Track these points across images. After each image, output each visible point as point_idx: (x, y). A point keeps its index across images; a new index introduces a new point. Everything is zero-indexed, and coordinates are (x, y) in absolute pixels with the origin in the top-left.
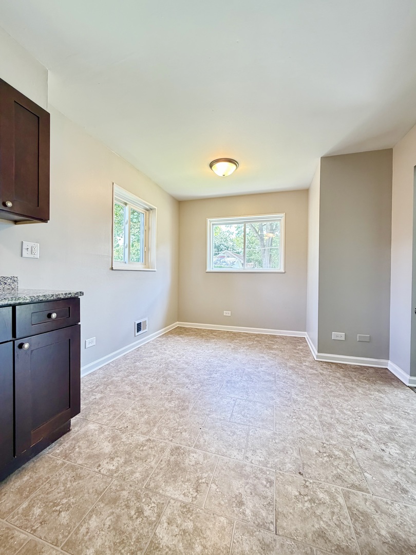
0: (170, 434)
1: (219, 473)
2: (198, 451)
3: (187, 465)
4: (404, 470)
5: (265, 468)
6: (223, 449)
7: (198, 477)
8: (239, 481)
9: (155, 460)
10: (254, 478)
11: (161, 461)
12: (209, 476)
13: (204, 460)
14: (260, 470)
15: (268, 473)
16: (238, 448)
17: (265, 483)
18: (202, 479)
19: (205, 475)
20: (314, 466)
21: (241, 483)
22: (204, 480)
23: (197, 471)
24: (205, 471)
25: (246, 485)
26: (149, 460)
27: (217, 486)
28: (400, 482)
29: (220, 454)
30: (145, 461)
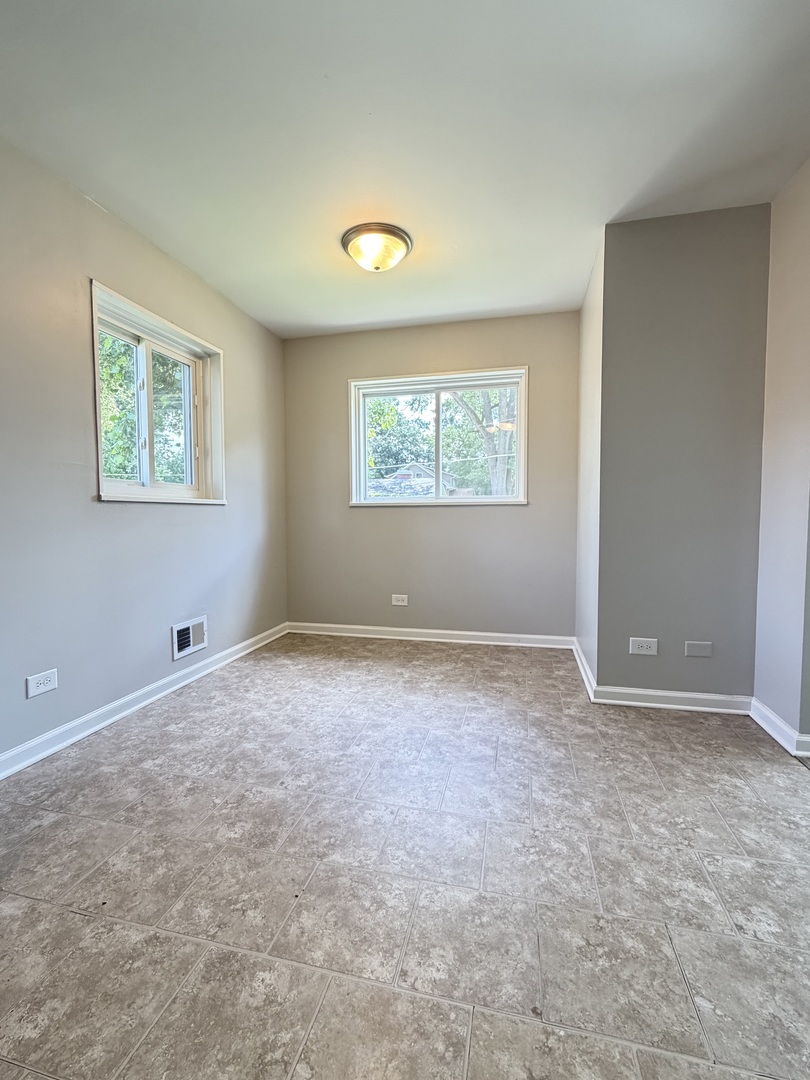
0: (213, 917)
1: (324, 1027)
2: (278, 963)
3: (241, 1007)
4: (789, 982)
5: (445, 1003)
6: (345, 952)
7: (264, 1044)
8: (374, 1050)
9: (157, 998)
10: (415, 1036)
11: (174, 1002)
12: (294, 1041)
13: (290, 990)
14: (431, 1008)
15: (453, 1016)
16: (385, 945)
17: (441, 1047)
18: (274, 1048)
19: (286, 1037)
20: (572, 987)
21: (377, 1053)
22: (278, 1055)
23: (265, 1025)
24: (286, 1023)
25: (390, 1061)
26: (139, 1002)
27: (312, 1069)
28: (782, 1015)
29: (334, 967)
30: (129, 1006)
